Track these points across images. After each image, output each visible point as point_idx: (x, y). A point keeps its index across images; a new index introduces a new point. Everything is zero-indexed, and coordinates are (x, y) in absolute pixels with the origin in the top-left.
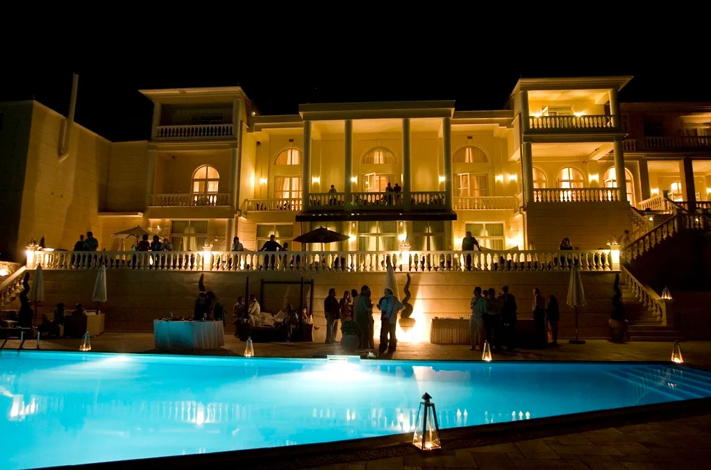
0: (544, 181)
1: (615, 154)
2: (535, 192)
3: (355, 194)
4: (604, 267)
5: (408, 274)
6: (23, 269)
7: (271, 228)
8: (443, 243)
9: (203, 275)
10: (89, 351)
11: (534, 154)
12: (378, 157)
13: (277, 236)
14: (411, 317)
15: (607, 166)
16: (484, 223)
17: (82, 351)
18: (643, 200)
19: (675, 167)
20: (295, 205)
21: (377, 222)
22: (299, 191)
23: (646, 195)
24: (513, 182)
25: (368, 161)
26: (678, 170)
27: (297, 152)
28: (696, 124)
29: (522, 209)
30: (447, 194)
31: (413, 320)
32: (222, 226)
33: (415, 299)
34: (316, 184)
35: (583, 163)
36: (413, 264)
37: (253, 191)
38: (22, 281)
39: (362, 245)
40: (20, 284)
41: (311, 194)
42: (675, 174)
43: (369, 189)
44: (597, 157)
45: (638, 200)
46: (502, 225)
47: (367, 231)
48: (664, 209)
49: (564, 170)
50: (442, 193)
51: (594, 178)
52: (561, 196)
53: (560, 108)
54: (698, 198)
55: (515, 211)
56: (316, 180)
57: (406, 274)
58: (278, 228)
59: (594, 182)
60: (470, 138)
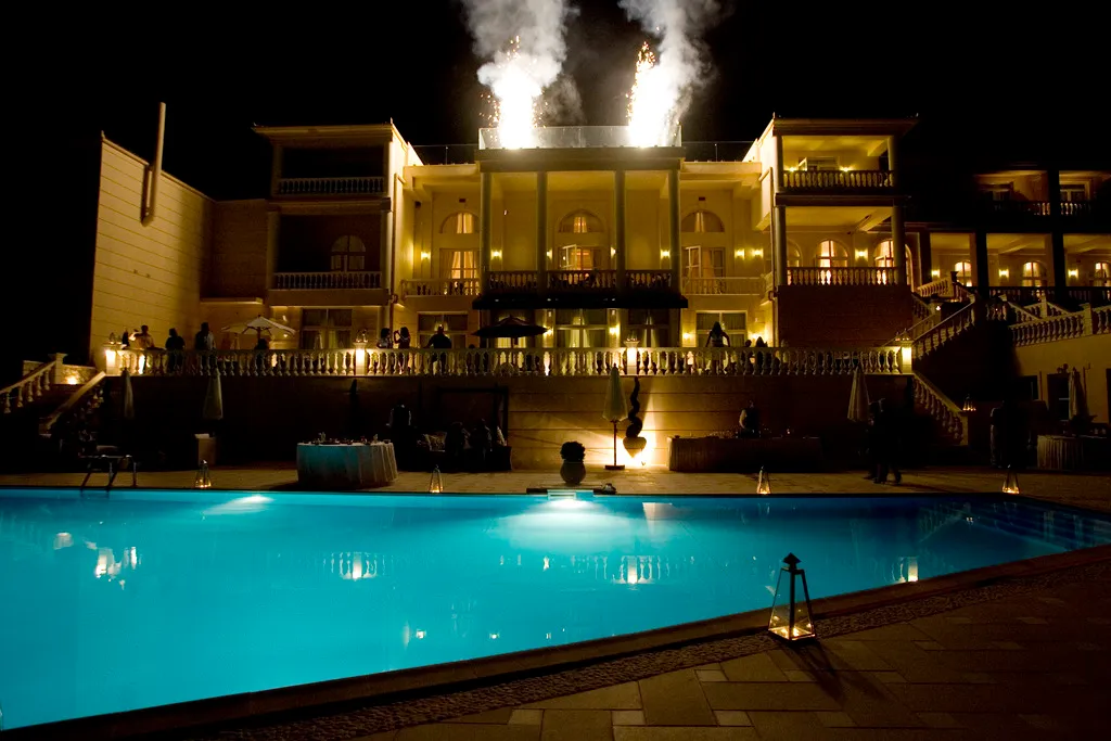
0: (797, 258)
1: (893, 224)
2: (789, 273)
3: (550, 272)
4: (891, 369)
5: (636, 378)
6: (101, 376)
7: (437, 318)
8: (668, 338)
9: (355, 381)
10: (208, 489)
11: (789, 221)
12: (580, 224)
13: (446, 329)
14: (640, 435)
15: (880, 239)
16: (721, 312)
17: (199, 489)
18: (924, 284)
19: (964, 242)
20: (469, 288)
21: (581, 310)
22: (473, 269)
23: (927, 279)
24: (757, 258)
25: (567, 228)
26: (967, 245)
27: (470, 217)
28: (992, 186)
29: (772, 294)
30: (674, 273)
31: (643, 440)
32: (372, 316)
33: (644, 412)
34: (496, 259)
35: (848, 236)
36: (642, 365)
37: (412, 268)
38: (101, 392)
39: (561, 341)
40: (99, 396)
41: (492, 273)
42: (965, 251)
43: (568, 267)
44: (867, 228)
45: (917, 285)
46: (744, 315)
47: (568, 322)
48: (952, 295)
49: (823, 244)
50: (667, 272)
51: (862, 254)
52: (823, 279)
53: (822, 161)
54: (991, 284)
55: (762, 297)
56: (496, 254)
57: (633, 379)
58: (447, 318)
59: (862, 259)
60: (702, 199)
